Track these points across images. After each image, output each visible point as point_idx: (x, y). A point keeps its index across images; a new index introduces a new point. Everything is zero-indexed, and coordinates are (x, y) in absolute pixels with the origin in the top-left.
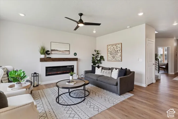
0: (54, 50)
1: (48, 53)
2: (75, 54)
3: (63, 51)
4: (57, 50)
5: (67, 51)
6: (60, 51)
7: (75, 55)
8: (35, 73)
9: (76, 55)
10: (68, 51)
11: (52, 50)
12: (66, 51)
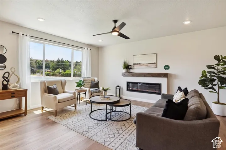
0: (137, 64)
1: (130, 67)
2: (166, 67)
3: (146, 65)
4: (139, 64)
5: (152, 63)
6: (143, 64)
7: (165, 69)
8: (118, 86)
9: (168, 69)
10: (154, 63)
11: (134, 64)
12: (150, 63)
